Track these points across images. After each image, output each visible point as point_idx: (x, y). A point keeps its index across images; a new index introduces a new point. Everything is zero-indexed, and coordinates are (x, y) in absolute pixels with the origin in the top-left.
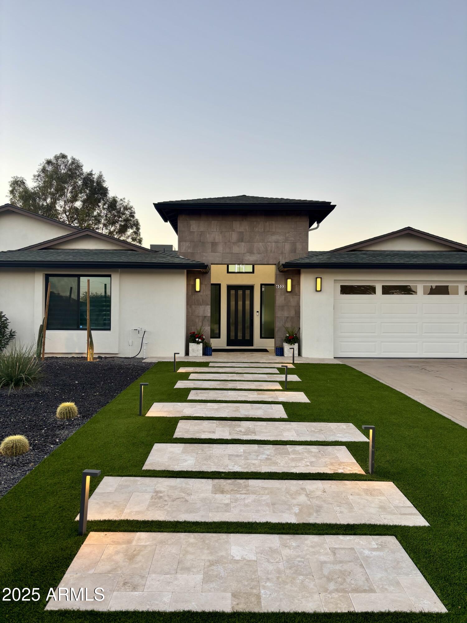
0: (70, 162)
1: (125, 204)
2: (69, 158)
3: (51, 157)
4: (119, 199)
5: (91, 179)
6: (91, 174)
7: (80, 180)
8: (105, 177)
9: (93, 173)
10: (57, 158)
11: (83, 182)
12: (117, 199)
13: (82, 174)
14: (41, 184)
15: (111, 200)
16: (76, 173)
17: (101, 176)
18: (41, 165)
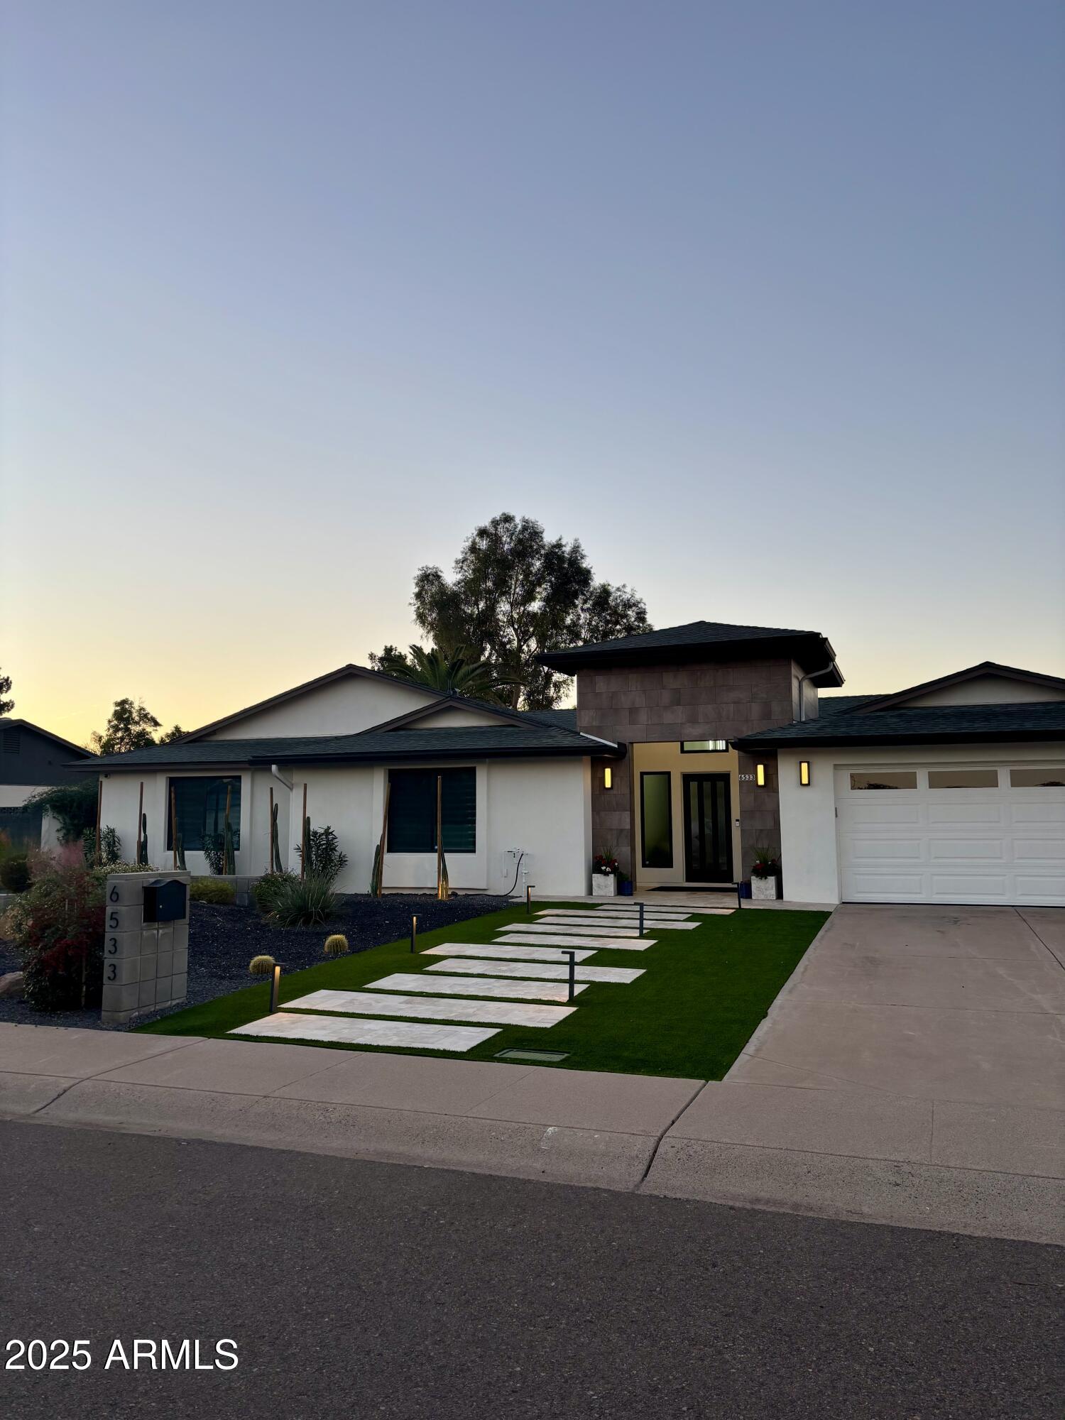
0: (520, 527)
1: (626, 597)
2: (518, 520)
3: (485, 522)
4: (614, 589)
5: (558, 556)
6: (559, 545)
7: (539, 559)
8: (585, 549)
9: (563, 542)
10: (495, 523)
11: (545, 562)
12: (610, 588)
13: (543, 547)
14: (470, 574)
15: (599, 591)
16: (531, 547)
17: (578, 547)
18: (467, 541)
